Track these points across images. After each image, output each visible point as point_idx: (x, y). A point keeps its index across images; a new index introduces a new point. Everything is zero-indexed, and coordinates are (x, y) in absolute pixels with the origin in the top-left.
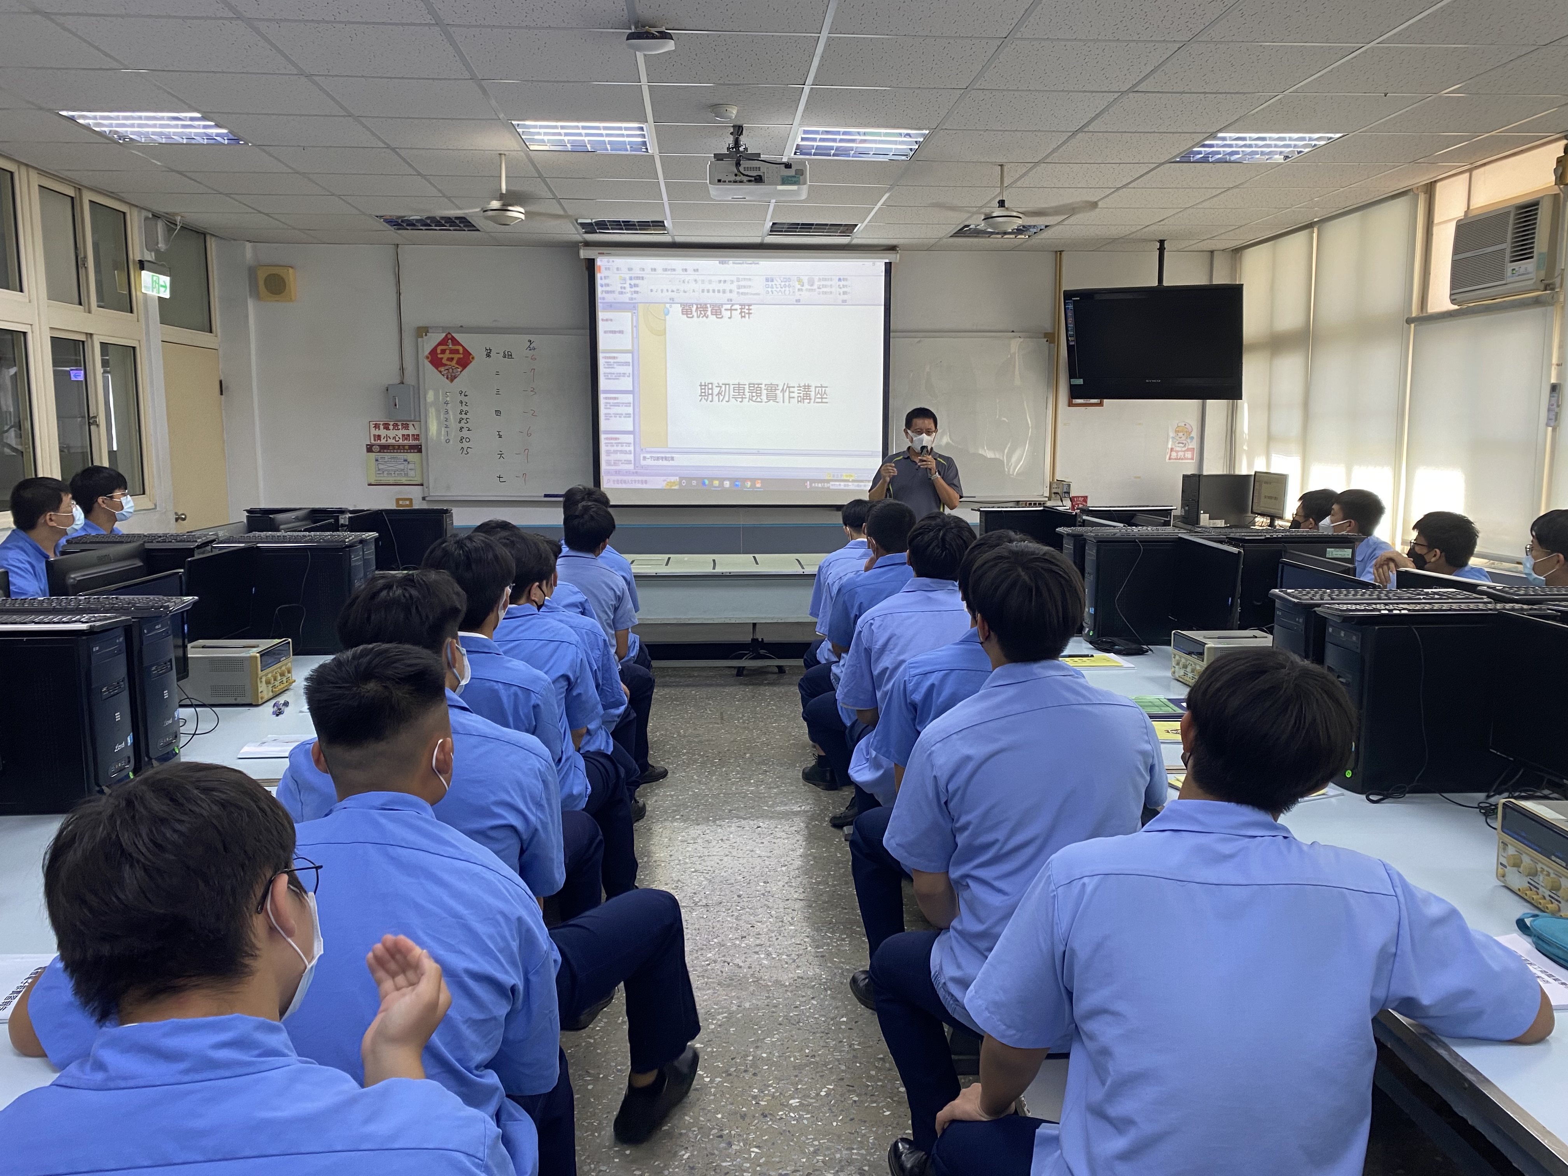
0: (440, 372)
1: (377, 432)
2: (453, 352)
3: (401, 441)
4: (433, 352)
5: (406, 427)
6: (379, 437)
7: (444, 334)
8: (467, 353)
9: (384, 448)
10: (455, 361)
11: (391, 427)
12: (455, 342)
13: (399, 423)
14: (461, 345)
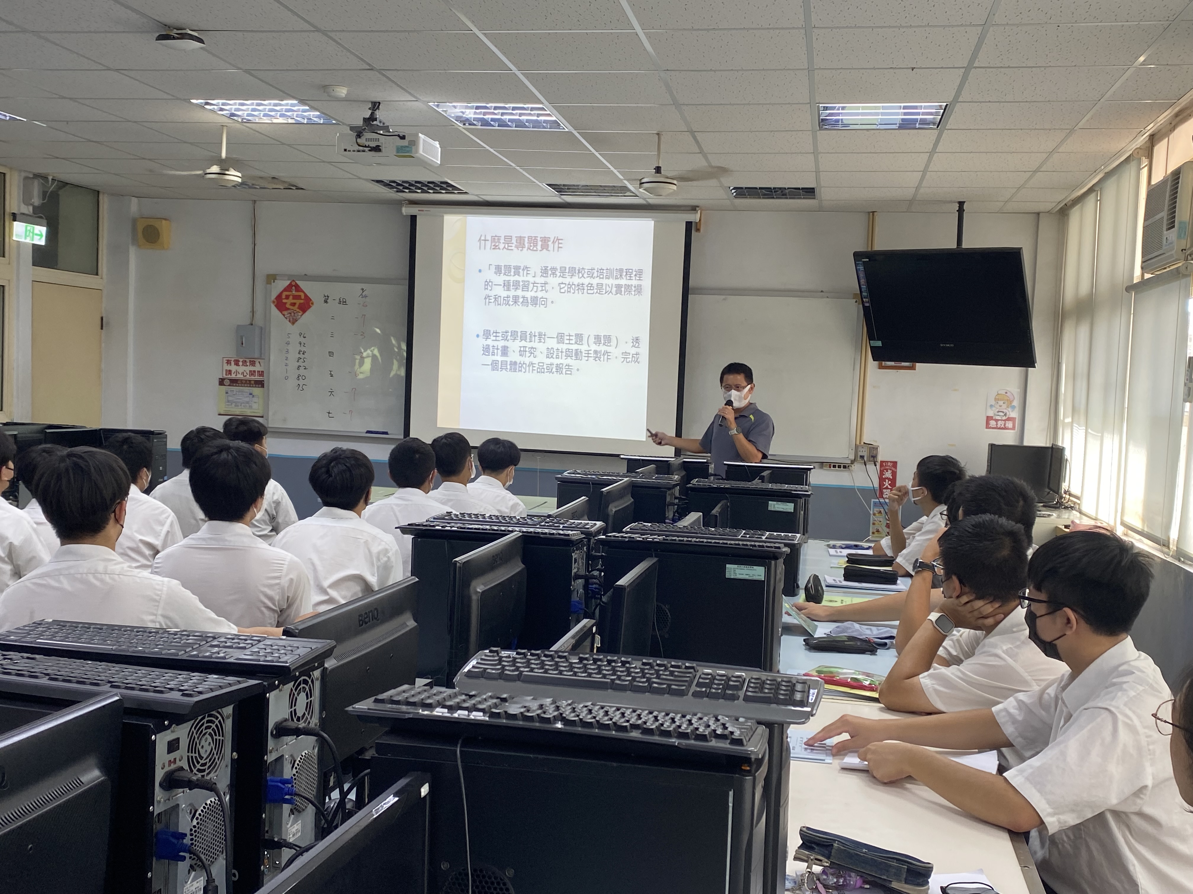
0: (284, 315)
1: (229, 368)
2: (296, 297)
3: (248, 376)
4: (279, 297)
5: (253, 363)
6: (230, 372)
7: (290, 281)
8: (308, 299)
9: (234, 382)
10: (297, 306)
11: (241, 363)
12: (298, 288)
13: (248, 360)
14: (303, 291)
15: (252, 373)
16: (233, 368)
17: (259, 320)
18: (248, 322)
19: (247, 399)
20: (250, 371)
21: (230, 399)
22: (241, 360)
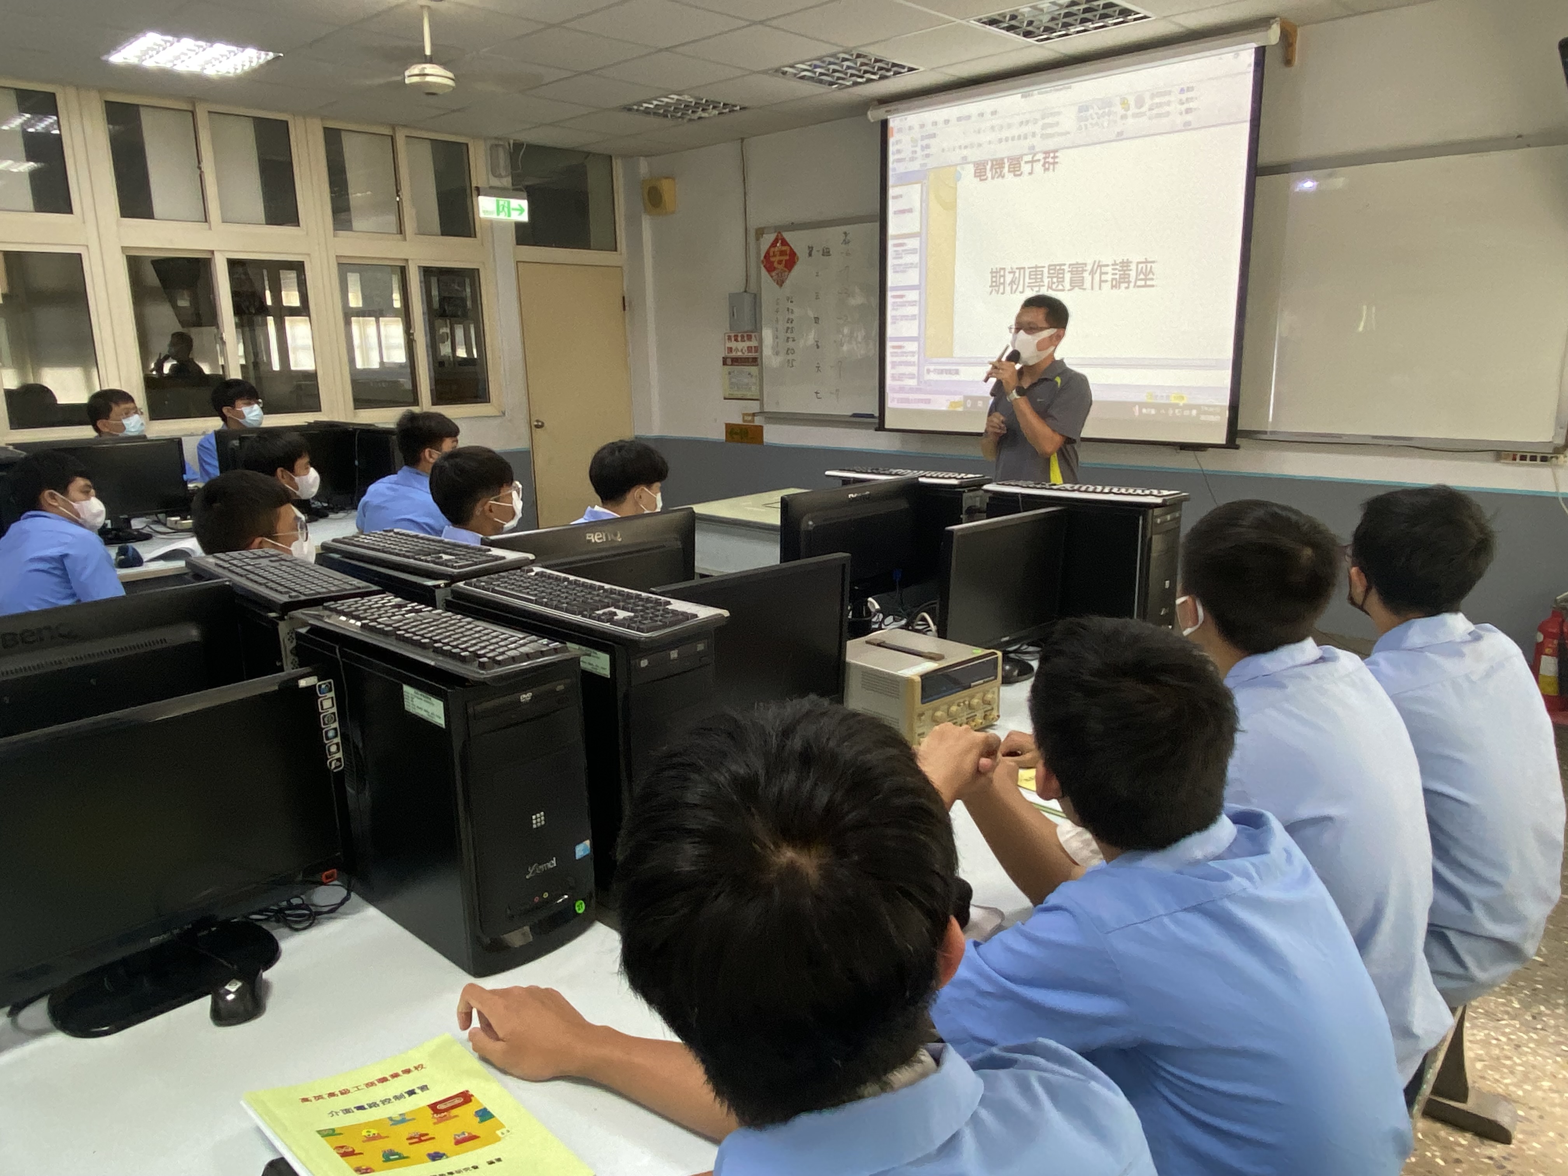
0: (772, 277)
1: (729, 345)
2: (782, 253)
3: (746, 354)
4: (767, 255)
5: (749, 338)
6: (730, 350)
7: (776, 234)
8: (793, 254)
9: (736, 361)
10: (783, 264)
11: (739, 339)
12: (784, 243)
13: (745, 335)
14: (789, 245)
15: (749, 349)
16: (733, 344)
17: (753, 287)
18: (742, 290)
19: (746, 381)
20: (748, 347)
21: (733, 380)
22: (740, 335)
